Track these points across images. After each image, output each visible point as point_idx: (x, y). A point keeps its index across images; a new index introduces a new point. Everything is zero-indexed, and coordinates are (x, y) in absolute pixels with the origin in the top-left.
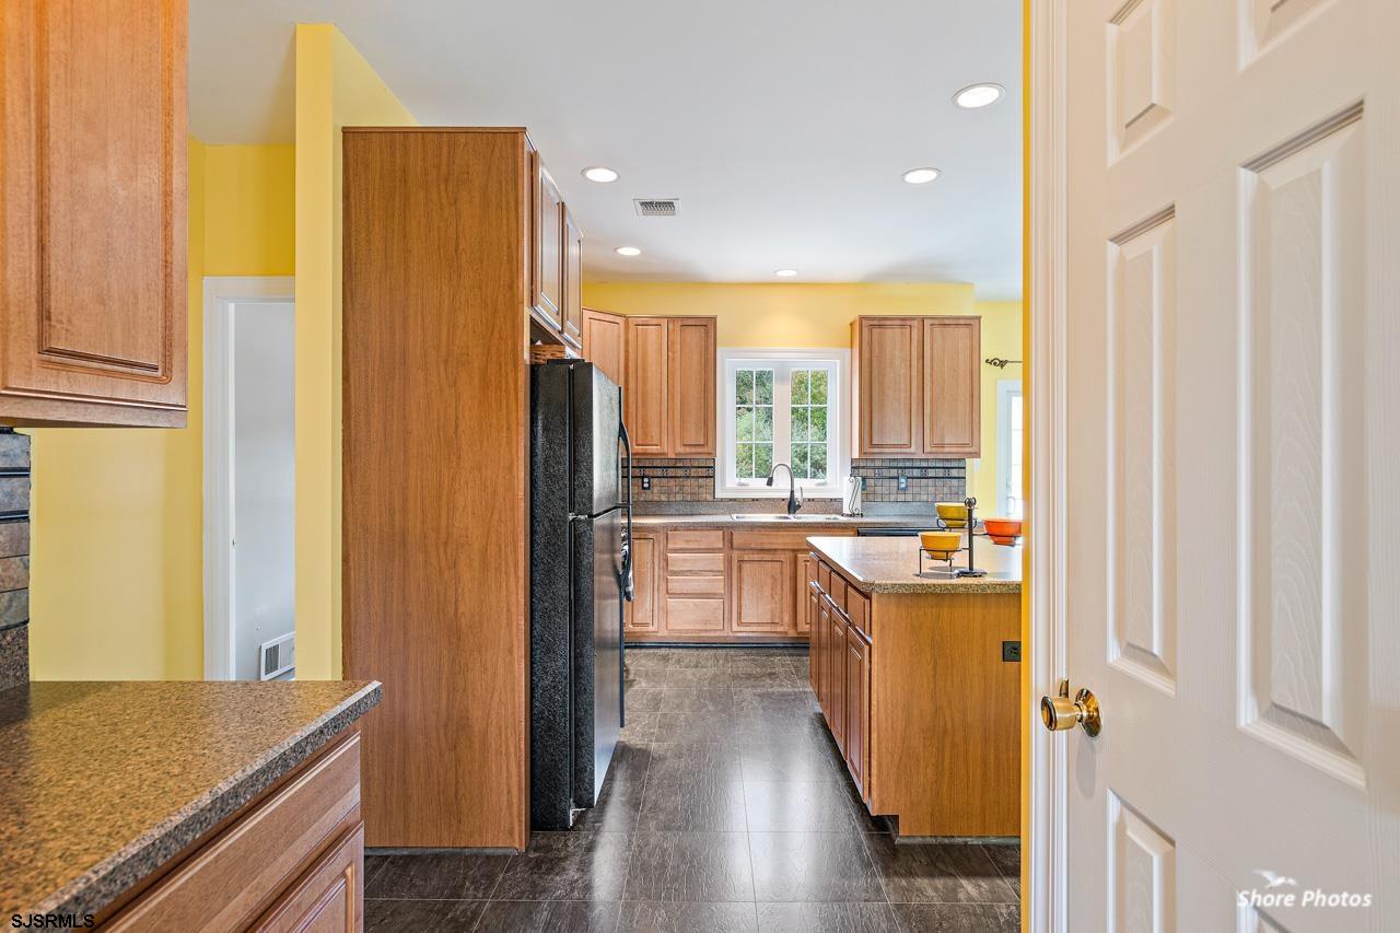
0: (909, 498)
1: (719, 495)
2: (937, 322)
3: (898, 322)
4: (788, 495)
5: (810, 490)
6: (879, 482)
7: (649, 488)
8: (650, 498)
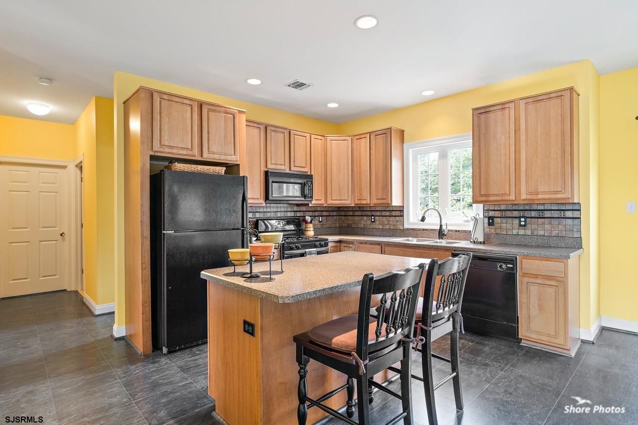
0: (529, 232)
1: (406, 226)
2: (530, 100)
3: (500, 107)
4: (438, 228)
5: (451, 225)
6: (504, 220)
8: (375, 227)
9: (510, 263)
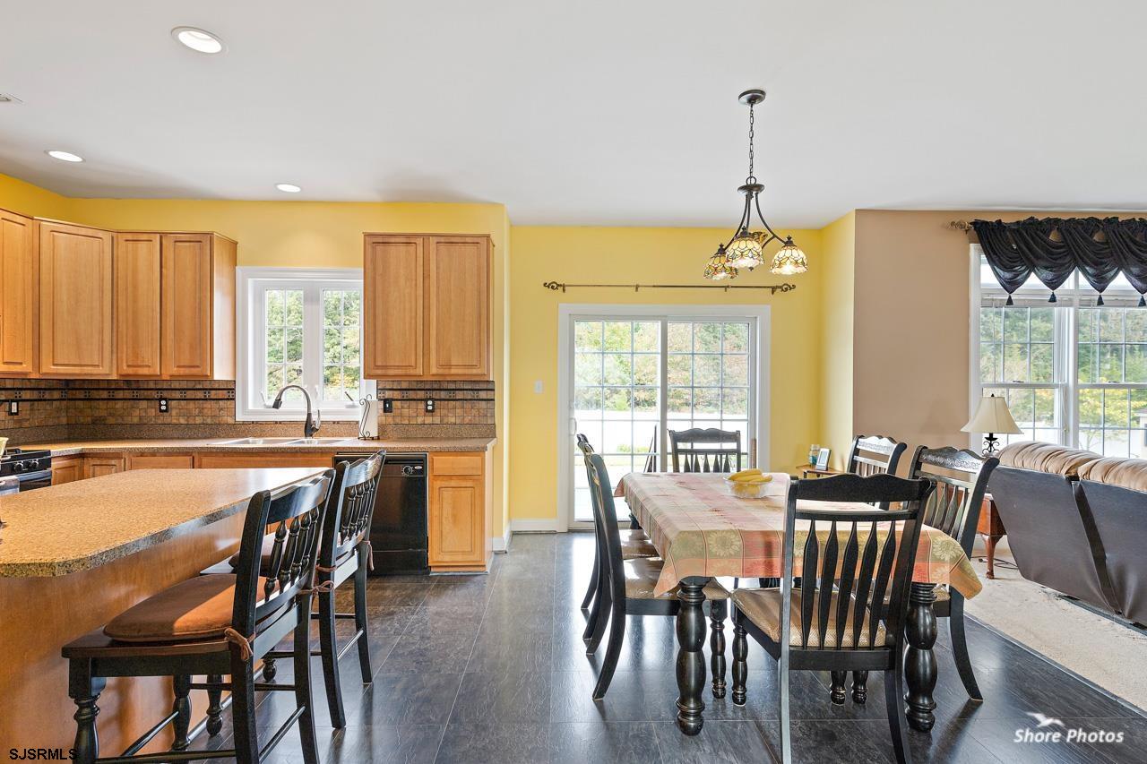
0: (437, 420)
1: (240, 417)
2: (442, 240)
3: (403, 240)
4: (304, 418)
5: (326, 413)
6: (406, 404)
7: (166, 411)
8: (169, 421)
9: (419, 464)
